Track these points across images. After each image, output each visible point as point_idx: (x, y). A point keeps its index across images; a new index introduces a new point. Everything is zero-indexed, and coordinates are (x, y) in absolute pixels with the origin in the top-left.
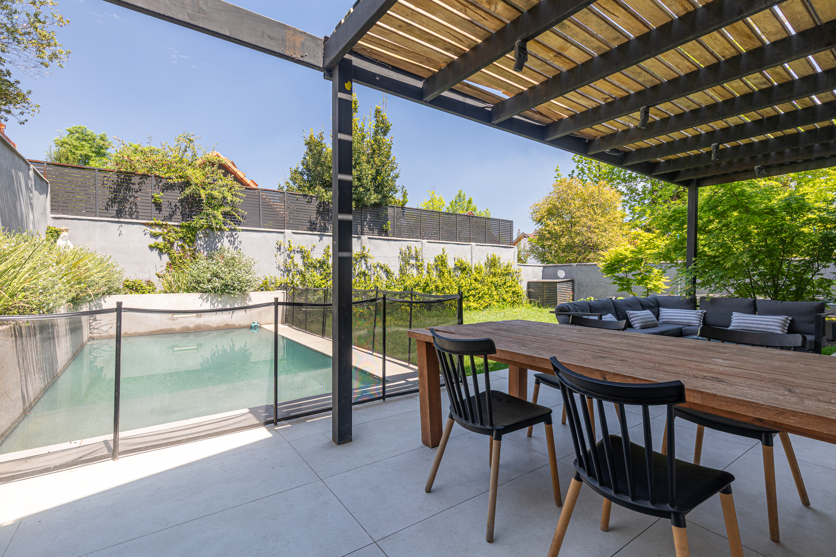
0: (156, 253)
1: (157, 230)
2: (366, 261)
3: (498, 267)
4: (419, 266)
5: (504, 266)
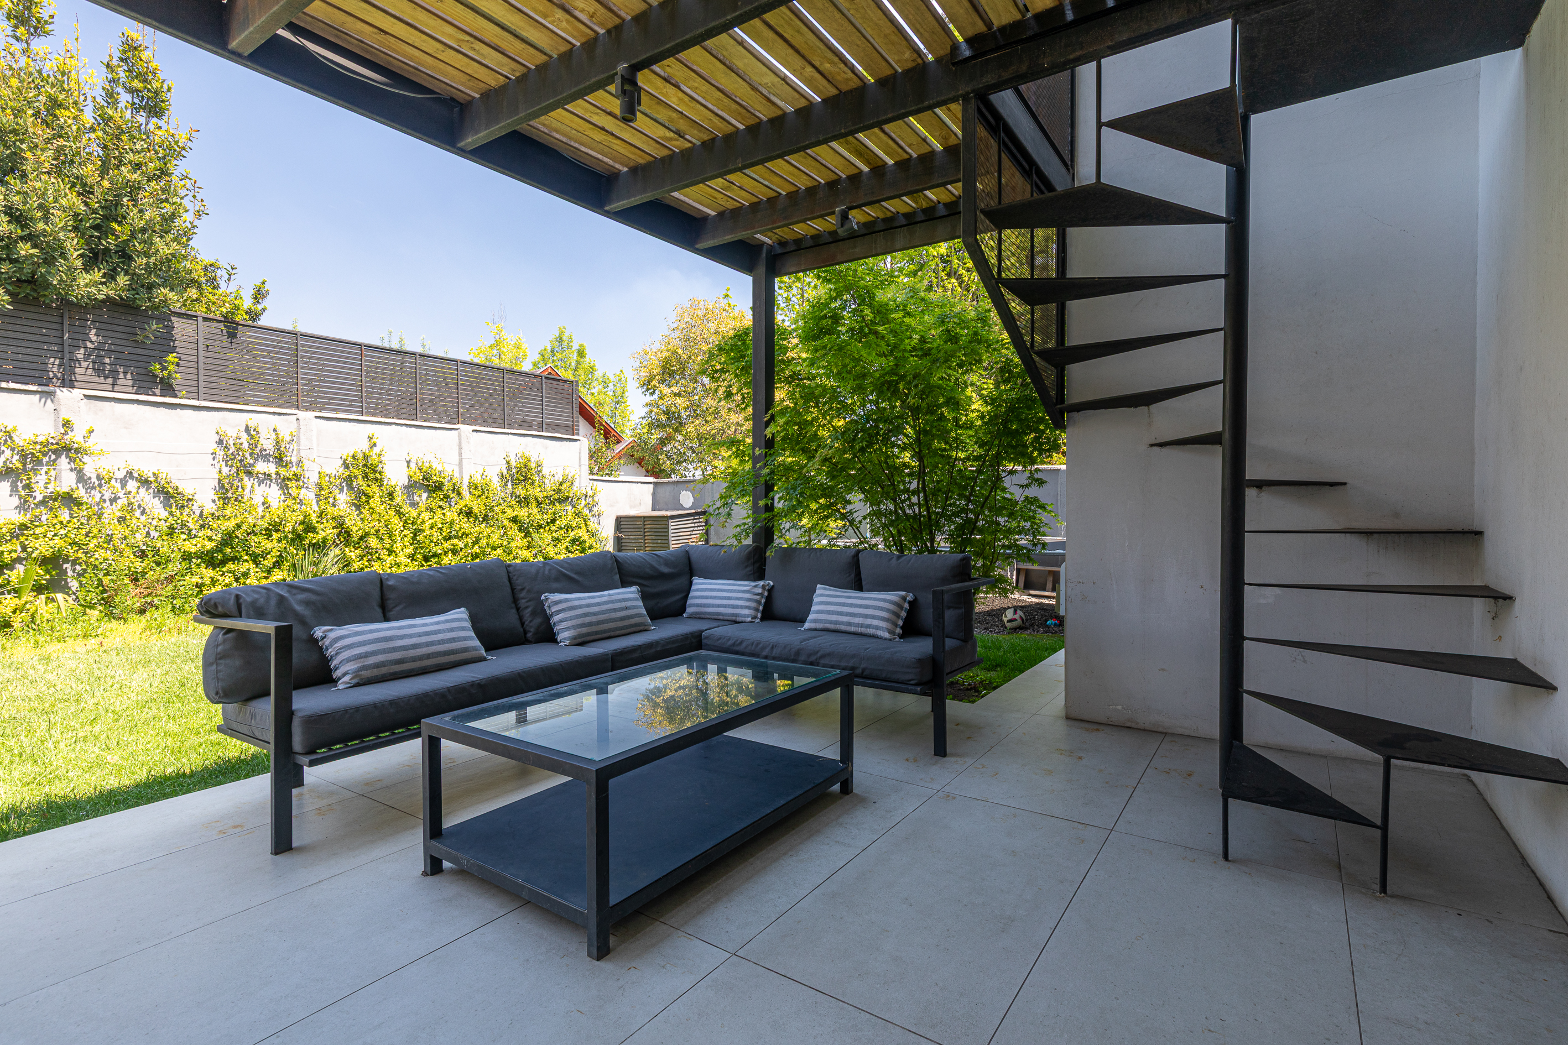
2: (72, 460)
3: (536, 484)
4: (289, 479)
5: (552, 481)
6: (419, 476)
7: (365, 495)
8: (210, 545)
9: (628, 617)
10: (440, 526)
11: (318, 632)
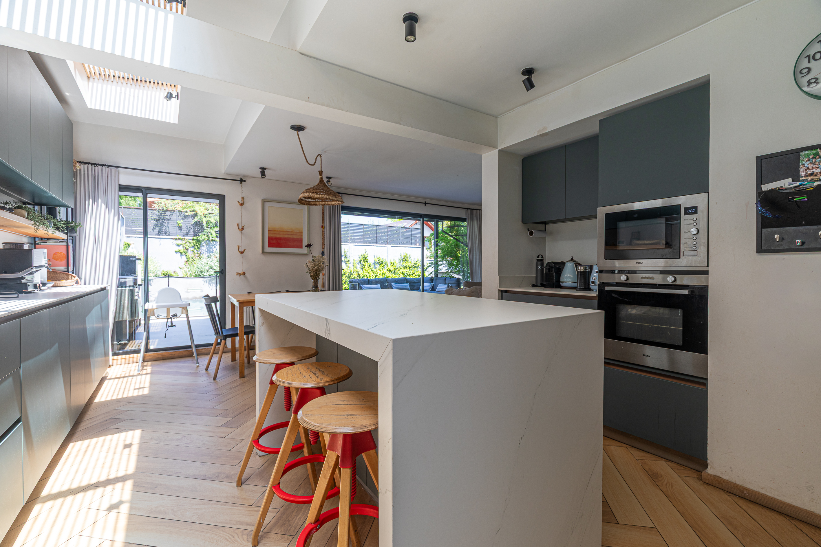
0: (179, 254)
1: (179, 242)
3: (409, 262)
4: (347, 262)
5: (414, 261)
6: (377, 260)
7: (364, 265)
10: (382, 274)
11: (361, 286)
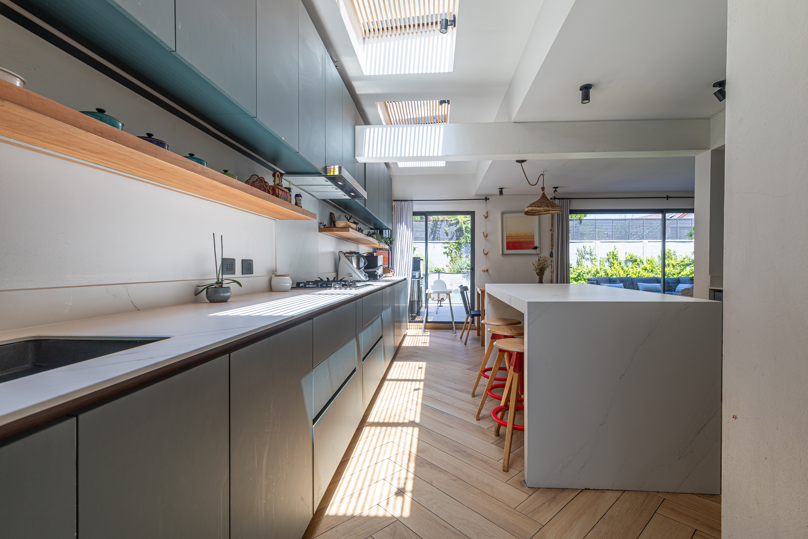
0: (446, 255)
1: (446, 245)
4: (593, 259)
6: (629, 257)
7: (613, 263)
8: (576, 276)
9: (656, 289)
10: (635, 273)
